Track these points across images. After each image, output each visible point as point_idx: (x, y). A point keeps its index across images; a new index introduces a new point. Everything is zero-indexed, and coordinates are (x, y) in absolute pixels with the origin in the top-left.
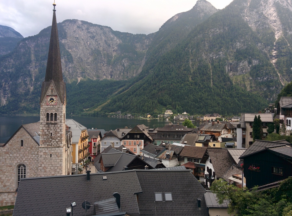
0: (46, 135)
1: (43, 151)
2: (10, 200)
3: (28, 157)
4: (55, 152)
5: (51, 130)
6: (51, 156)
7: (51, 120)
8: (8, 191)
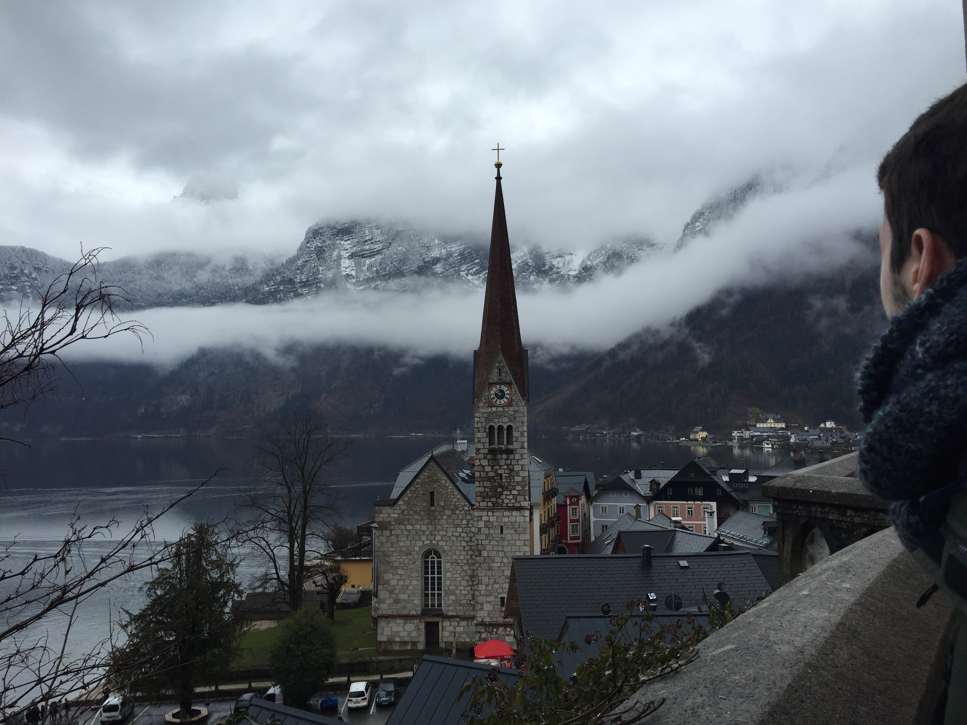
0: (489, 479)
1: (484, 519)
2: (409, 635)
3: (447, 532)
4: (511, 522)
5: (500, 466)
6: (502, 532)
7: (499, 443)
8: (405, 612)
